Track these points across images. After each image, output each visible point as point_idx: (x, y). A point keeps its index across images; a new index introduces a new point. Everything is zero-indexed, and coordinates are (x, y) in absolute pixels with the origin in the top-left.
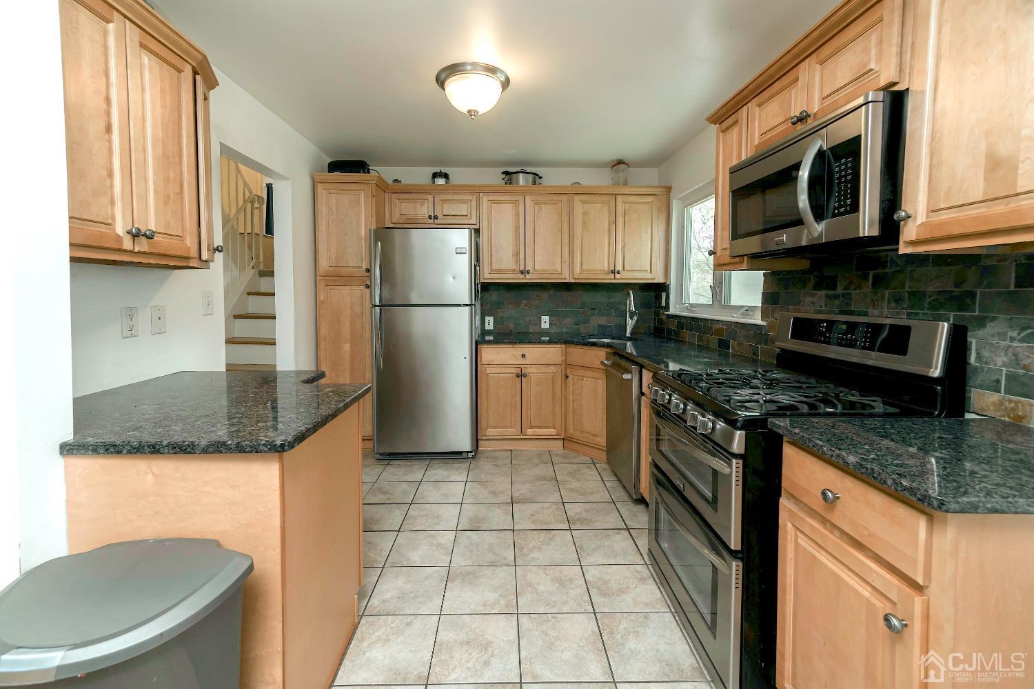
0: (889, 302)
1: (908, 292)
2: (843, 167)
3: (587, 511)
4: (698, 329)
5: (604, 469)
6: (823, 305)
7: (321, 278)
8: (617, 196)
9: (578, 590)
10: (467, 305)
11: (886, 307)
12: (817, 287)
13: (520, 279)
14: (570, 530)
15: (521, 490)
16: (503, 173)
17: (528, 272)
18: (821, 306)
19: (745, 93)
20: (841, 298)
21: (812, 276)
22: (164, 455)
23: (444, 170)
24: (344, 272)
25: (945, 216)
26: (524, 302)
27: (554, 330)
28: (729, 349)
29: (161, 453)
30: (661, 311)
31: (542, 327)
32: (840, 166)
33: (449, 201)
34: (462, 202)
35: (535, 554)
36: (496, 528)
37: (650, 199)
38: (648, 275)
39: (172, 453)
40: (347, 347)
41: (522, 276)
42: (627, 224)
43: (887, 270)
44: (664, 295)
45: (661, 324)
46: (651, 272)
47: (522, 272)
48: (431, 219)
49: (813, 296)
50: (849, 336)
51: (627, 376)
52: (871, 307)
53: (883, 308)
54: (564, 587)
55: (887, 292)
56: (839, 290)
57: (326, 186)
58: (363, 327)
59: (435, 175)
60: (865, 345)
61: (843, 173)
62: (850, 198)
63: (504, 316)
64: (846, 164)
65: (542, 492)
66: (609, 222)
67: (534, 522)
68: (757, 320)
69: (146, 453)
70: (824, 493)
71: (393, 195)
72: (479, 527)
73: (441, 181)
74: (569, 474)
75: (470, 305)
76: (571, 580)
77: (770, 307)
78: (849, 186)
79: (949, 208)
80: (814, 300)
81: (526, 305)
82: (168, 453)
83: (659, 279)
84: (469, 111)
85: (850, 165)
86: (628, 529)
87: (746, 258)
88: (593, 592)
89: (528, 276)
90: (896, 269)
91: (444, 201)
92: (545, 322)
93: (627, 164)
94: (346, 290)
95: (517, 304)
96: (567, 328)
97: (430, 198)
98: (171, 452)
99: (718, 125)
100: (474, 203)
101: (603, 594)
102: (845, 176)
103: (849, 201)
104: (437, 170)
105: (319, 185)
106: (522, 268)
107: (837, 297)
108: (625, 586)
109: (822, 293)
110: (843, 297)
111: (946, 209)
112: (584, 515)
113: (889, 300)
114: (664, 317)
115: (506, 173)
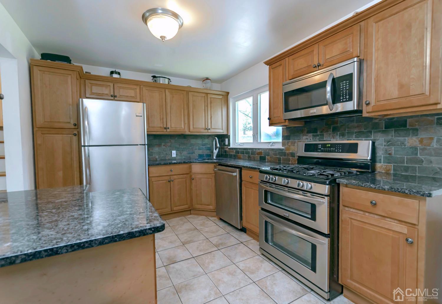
0: (339, 136)
1: (347, 132)
2: (345, 84)
3: (220, 239)
4: (248, 153)
5: (215, 220)
6: (312, 139)
7: (37, 129)
8: (208, 94)
9: (241, 276)
10: (143, 145)
11: (338, 138)
12: (309, 132)
13: (165, 132)
14: (219, 250)
15: (184, 238)
16: (152, 76)
17: (168, 128)
18: (310, 139)
19: (286, 53)
20: (319, 136)
21: (306, 128)
22: (62, 255)
23: (117, 70)
24: (56, 125)
25: (382, 103)
26: (163, 144)
27: (178, 157)
28: (266, 160)
29: (59, 254)
30: (226, 147)
31: (173, 156)
32: (343, 84)
33: (123, 88)
34: (131, 89)
35: (211, 265)
36: (184, 259)
37: (221, 97)
38: (221, 131)
39: (70, 252)
40: (60, 174)
41: (165, 131)
42: (212, 108)
43: (338, 125)
44: (227, 140)
45: (226, 152)
46: (222, 130)
47: (165, 128)
48: (112, 97)
49: (307, 136)
50: (332, 149)
51: (234, 174)
52: (332, 138)
53: (337, 138)
54: (234, 275)
55: (338, 133)
56: (318, 133)
57: (41, 68)
58: (72, 159)
59: (112, 73)
60: (339, 151)
61: (344, 87)
62: (348, 96)
63: (153, 151)
64: (346, 83)
65: (194, 236)
66: (205, 106)
67: (201, 251)
68: (280, 146)
69: (42, 257)
70: (371, 202)
71: (86, 81)
72: (175, 261)
73: (115, 76)
74: (201, 225)
75: (145, 145)
76: (235, 272)
77: (286, 141)
78: (348, 91)
79: (384, 100)
80: (307, 137)
81: (164, 146)
82: (66, 252)
83: (225, 133)
84: (161, 37)
85: (348, 84)
86: (242, 243)
87: (287, 120)
88: (247, 273)
89: (168, 130)
90: (342, 124)
91: (120, 88)
92: (174, 153)
93: (210, 80)
94: (58, 137)
95: (159, 145)
96: (184, 156)
97: (112, 85)
98: (70, 250)
99: (269, 66)
100: (138, 91)
101: (252, 273)
102: (346, 87)
103: (347, 97)
104: (114, 70)
105: (35, 67)
106: (165, 126)
107: (318, 135)
108: (257, 266)
109: (311, 134)
110: (320, 135)
111: (383, 101)
112: (220, 242)
113: (339, 135)
114: (227, 149)
115: (154, 77)
